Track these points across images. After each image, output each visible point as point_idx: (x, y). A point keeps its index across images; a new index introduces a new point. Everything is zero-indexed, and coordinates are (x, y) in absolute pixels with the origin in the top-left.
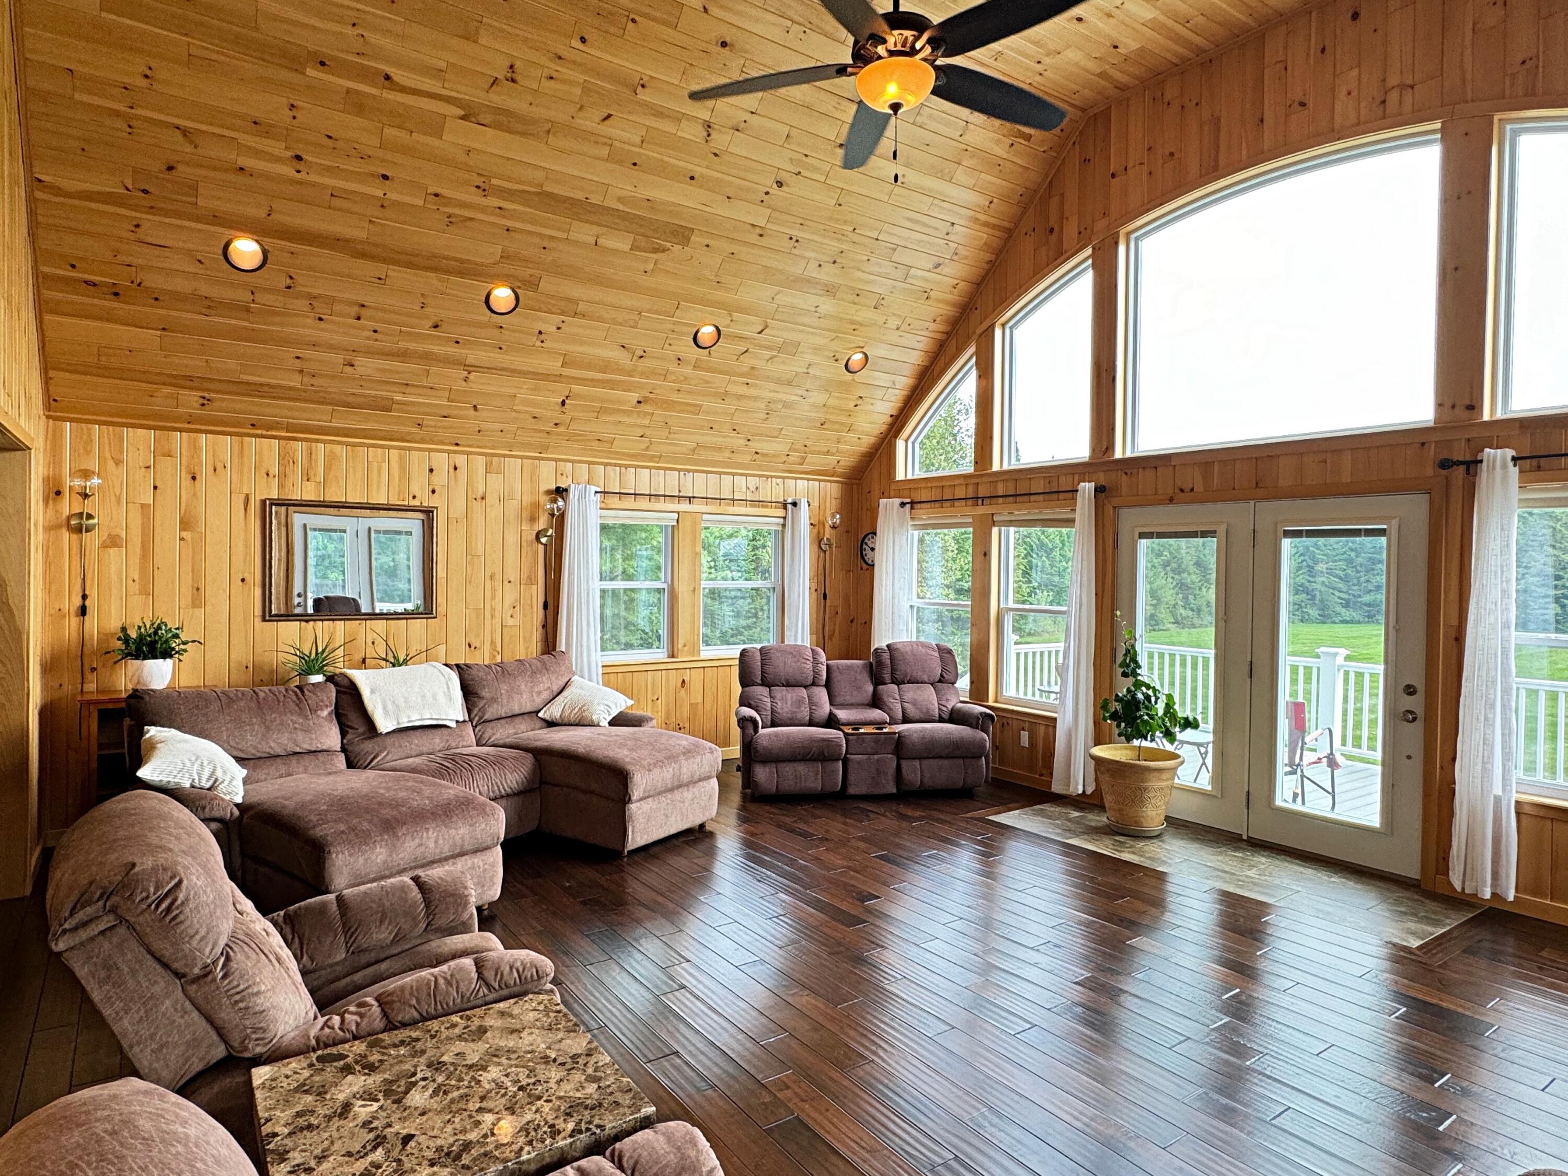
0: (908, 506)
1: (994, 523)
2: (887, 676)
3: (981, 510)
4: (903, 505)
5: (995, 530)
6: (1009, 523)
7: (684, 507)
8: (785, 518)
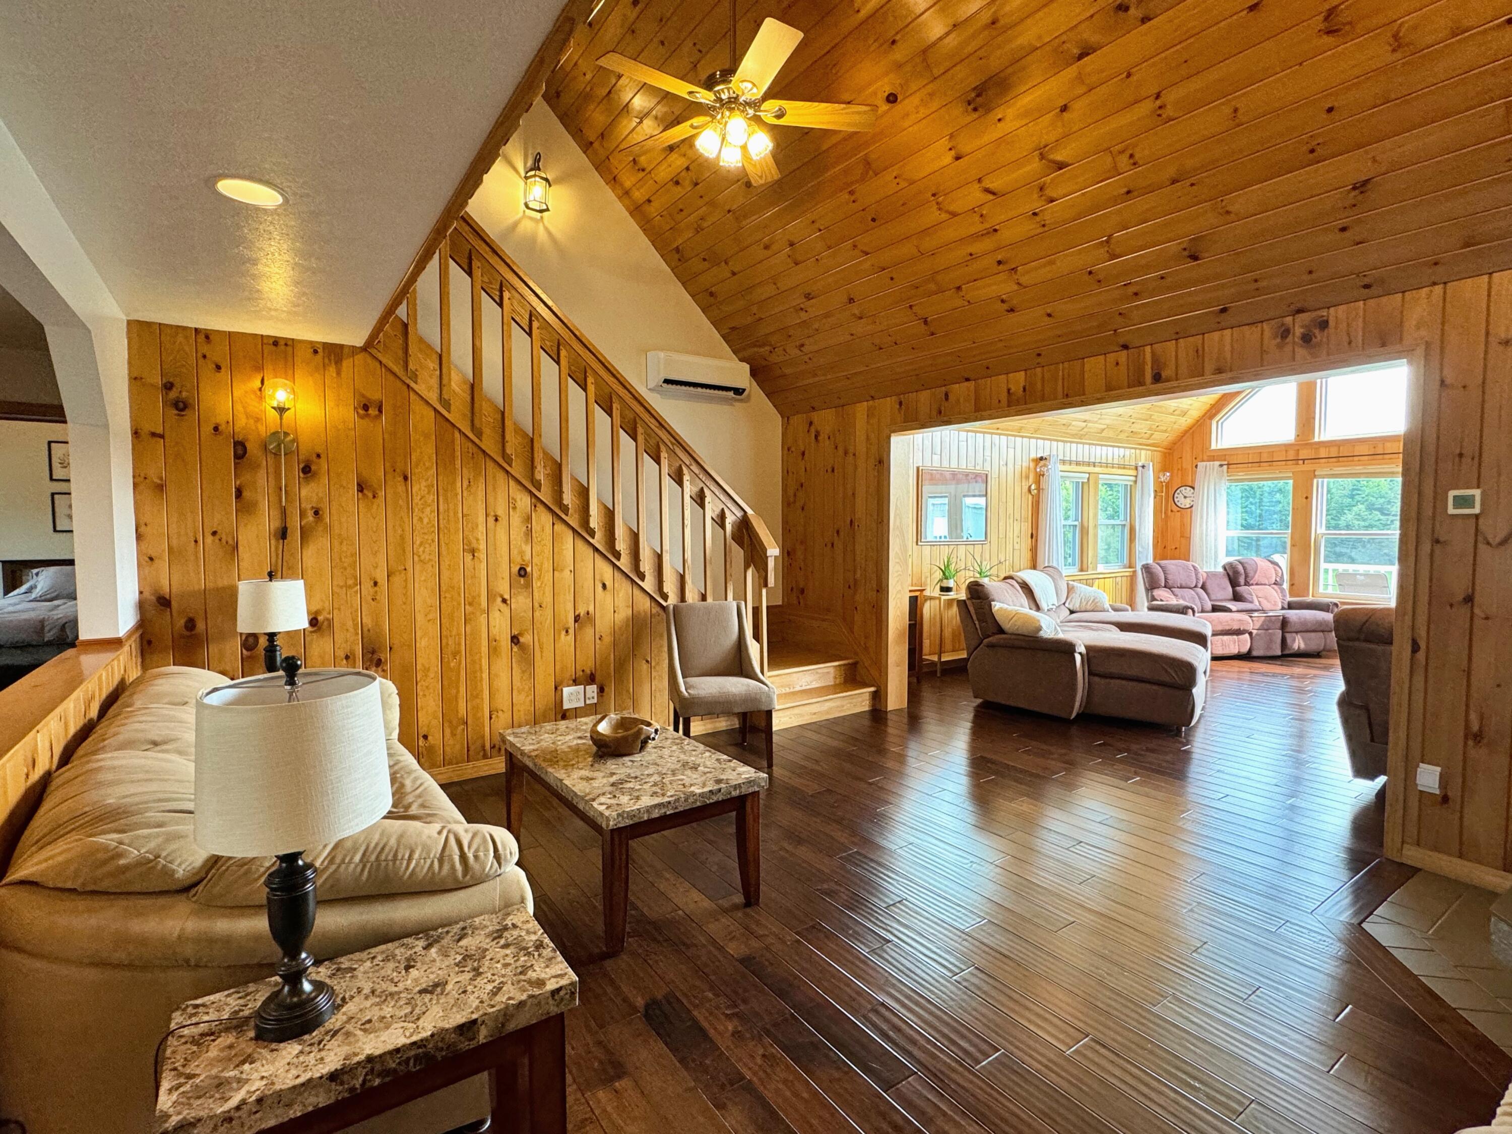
0: (1225, 467)
1: (1315, 476)
2: (1242, 580)
3: (1301, 467)
4: (1221, 466)
5: (1315, 481)
6: (1323, 477)
7: (1091, 469)
8: (1136, 476)
